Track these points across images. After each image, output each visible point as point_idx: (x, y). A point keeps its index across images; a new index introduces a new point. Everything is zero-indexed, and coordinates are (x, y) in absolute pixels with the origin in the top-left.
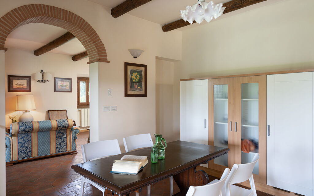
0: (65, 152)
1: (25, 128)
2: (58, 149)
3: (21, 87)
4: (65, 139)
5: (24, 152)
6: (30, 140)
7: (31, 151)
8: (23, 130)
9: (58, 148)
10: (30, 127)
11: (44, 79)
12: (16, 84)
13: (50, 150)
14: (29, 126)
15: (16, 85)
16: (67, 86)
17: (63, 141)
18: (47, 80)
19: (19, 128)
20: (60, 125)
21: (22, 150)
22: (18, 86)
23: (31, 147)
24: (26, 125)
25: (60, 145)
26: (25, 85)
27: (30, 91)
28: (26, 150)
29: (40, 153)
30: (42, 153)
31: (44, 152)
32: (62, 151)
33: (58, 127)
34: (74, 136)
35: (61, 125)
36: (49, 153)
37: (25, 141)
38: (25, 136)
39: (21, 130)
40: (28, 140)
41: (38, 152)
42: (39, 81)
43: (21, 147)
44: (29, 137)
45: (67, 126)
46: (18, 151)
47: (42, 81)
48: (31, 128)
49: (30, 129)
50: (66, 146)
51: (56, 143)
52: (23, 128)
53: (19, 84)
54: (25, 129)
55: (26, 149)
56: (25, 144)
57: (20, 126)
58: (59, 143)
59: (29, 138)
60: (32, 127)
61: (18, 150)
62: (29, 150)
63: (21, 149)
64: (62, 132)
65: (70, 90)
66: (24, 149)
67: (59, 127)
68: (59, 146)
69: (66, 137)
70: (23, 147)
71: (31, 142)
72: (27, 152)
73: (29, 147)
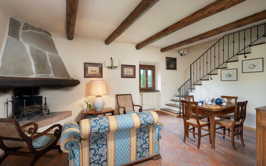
0: (147, 157)
1: (99, 129)
2: (139, 154)
3: (95, 73)
4: (147, 139)
5: (98, 162)
6: (105, 145)
7: (107, 160)
8: (96, 133)
9: (139, 152)
10: (106, 127)
11: (113, 66)
12: (91, 70)
13: (130, 156)
14: (104, 126)
15: (91, 72)
16: (132, 72)
17: (145, 142)
18: (116, 67)
19: (91, 130)
20: (143, 122)
21: (95, 159)
22: (92, 73)
23: (106, 154)
24: (100, 124)
25: (142, 148)
26: (98, 71)
27: (102, 77)
28: (100, 160)
29: (118, 162)
30: (120, 161)
31: (123, 160)
32: (143, 156)
33: (141, 125)
34: (157, 134)
35: (145, 121)
36: (128, 161)
37: (99, 147)
38: (99, 139)
39: (94, 133)
40: (103, 145)
41: (115, 160)
42: (109, 67)
43: (94, 155)
44: (104, 139)
45: (152, 123)
46: (90, 162)
47: (111, 67)
48: (107, 129)
49: (106, 131)
50: (148, 149)
51: (137, 146)
52: (96, 129)
53: (93, 71)
54: (98, 131)
55: (100, 158)
56: (99, 150)
57: (92, 127)
58: (141, 146)
59: (104, 141)
60: (109, 127)
61: (90, 160)
62: (104, 159)
63: (93, 159)
64: (143, 130)
65: (134, 76)
66: (98, 157)
67: (143, 125)
68: (140, 150)
69: (148, 137)
70: (97, 155)
71: (107, 147)
72: (101, 163)
73: (103, 155)
